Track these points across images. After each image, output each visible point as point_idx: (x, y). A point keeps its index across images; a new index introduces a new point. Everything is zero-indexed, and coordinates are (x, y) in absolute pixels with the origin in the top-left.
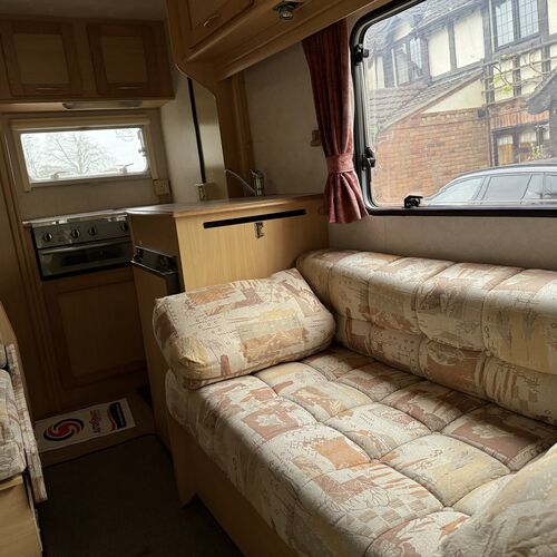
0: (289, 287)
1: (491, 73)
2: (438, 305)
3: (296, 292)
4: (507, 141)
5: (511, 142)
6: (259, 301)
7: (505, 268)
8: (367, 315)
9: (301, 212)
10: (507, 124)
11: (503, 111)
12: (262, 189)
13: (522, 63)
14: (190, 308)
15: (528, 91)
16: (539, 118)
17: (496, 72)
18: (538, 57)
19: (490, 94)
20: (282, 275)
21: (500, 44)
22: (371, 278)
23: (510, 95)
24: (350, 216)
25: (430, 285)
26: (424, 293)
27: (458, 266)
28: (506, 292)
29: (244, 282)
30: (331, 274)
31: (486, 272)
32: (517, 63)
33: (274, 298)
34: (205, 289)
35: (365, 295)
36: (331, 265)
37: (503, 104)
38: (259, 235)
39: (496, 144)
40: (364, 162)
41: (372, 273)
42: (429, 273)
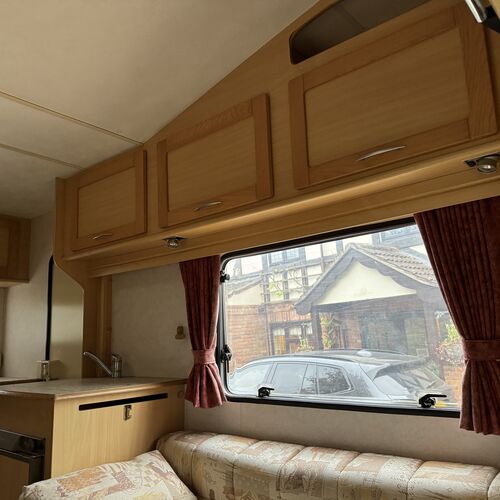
0: (155, 469)
1: (267, 281)
2: (301, 485)
3: (163, 475)
4: (280, 332)
5: (284, 334)
6: (131, 485)
7: (346, 452)
8: (231, 496)
9: (163, 396)
10: (280, 320)
11: (277, 309)
12: (120, 371)
13: (289, 277)
14: (63, 495)
15: (295, 297)
16: (303, 318)
17: (270, 280)
18: (299, 274)
19: (267, 296)
20: (147, 458)
21: (273, 262)
22: (237, 461)
23: (282, 298)
24: (213, 402)
25: (291, 467)
26: (288, 474)
27: (309, 449)
28: (355, 472)
29: (112, 465)
30: (196, 456)
31: (333, 455)
32: (285, 276)
33: (145, 482)
34: (75, 474)
35: (230, 477)
36: (194, 447)
37: (276, 304)
38: (127, 417)
39: (272, 335)
40: (223, 356)
41: (236, 456)
42: (287, 456)
